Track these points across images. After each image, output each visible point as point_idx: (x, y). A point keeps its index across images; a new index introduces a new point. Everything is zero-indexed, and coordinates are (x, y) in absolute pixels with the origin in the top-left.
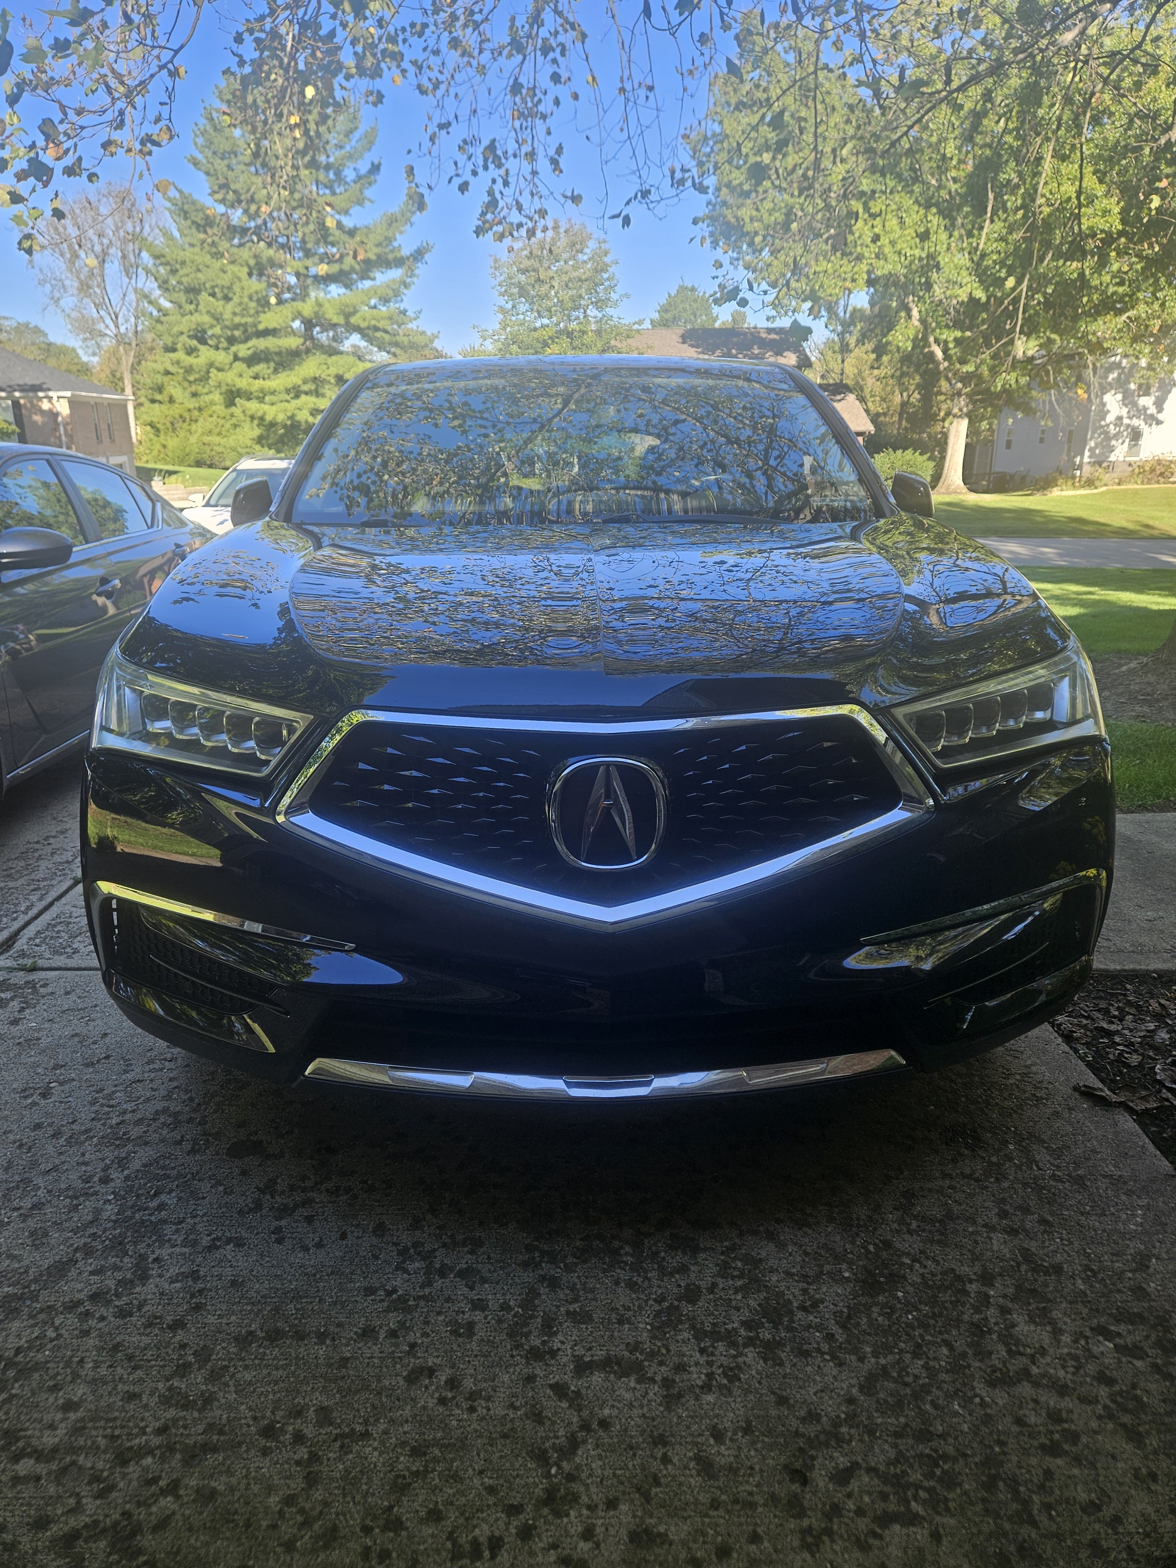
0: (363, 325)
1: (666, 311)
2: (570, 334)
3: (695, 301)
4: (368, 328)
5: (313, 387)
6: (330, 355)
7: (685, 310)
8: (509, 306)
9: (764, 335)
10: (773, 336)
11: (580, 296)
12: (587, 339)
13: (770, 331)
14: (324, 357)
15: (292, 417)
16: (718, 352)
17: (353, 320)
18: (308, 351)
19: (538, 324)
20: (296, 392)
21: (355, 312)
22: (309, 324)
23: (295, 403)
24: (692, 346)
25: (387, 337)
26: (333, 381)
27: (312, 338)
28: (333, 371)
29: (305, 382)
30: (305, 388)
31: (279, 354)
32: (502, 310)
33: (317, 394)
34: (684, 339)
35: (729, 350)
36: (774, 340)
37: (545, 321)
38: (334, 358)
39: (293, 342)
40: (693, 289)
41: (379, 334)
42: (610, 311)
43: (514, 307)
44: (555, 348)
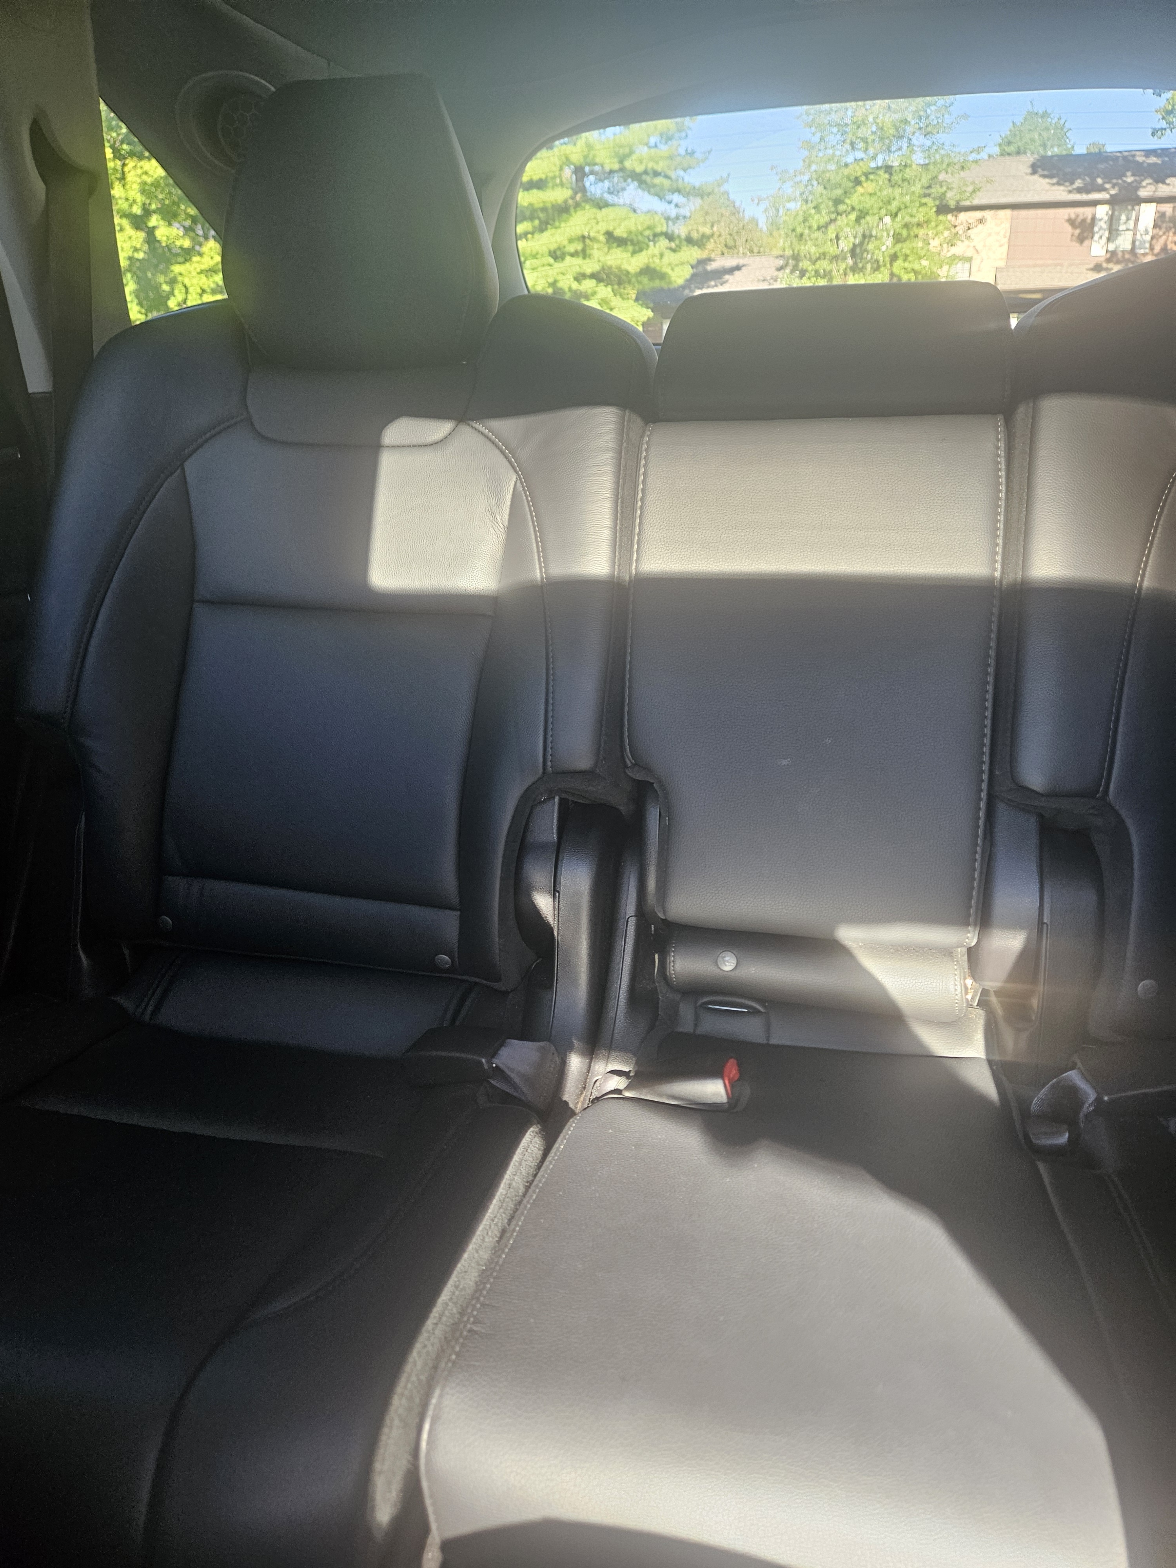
0: (639, 169)
1: (1009, 143)
2: (888, 169)
3: (1047, 129)
4: (646, 172)
5: (579, 247)
6: (600, 208)
7: (1033, 140)
8: (817, 139)
9: (1140, 159)
10: (1153, 160)
11: (906, 122)
12: (908, 173)
13: (1148, 153)
14: (594, 210)
15: (554, 284)
16: (1078, 183)
17: (628, 164)
18: (577, 205)
19: (850, 159)
20: (557, 255)
21: (631, 153)
22: (580, 172)
23: (559, 266)
24: (1044, 176)
25: (666, 183)
26: (602, 238)
27: (584, 190)
28: (603, 227)
29: (571, 241)
30: (571, 248)
31: (544, 209)
32: (810, 146)
33: (584, 254)
34: (1034, 169)
35: (1093, 180)
36: (1155, 164)
37: (860, 155)
38: (605, 211)
39: (558, 195)
40: (1045, 115)
41: (658, 180)
42: (941, 137)
43: (822, 139)
44: (869, 187)
